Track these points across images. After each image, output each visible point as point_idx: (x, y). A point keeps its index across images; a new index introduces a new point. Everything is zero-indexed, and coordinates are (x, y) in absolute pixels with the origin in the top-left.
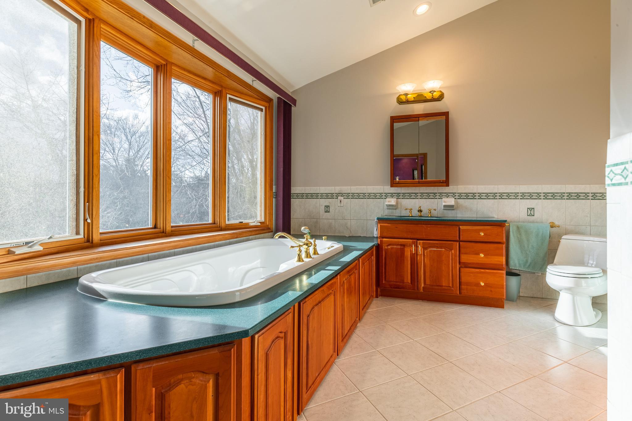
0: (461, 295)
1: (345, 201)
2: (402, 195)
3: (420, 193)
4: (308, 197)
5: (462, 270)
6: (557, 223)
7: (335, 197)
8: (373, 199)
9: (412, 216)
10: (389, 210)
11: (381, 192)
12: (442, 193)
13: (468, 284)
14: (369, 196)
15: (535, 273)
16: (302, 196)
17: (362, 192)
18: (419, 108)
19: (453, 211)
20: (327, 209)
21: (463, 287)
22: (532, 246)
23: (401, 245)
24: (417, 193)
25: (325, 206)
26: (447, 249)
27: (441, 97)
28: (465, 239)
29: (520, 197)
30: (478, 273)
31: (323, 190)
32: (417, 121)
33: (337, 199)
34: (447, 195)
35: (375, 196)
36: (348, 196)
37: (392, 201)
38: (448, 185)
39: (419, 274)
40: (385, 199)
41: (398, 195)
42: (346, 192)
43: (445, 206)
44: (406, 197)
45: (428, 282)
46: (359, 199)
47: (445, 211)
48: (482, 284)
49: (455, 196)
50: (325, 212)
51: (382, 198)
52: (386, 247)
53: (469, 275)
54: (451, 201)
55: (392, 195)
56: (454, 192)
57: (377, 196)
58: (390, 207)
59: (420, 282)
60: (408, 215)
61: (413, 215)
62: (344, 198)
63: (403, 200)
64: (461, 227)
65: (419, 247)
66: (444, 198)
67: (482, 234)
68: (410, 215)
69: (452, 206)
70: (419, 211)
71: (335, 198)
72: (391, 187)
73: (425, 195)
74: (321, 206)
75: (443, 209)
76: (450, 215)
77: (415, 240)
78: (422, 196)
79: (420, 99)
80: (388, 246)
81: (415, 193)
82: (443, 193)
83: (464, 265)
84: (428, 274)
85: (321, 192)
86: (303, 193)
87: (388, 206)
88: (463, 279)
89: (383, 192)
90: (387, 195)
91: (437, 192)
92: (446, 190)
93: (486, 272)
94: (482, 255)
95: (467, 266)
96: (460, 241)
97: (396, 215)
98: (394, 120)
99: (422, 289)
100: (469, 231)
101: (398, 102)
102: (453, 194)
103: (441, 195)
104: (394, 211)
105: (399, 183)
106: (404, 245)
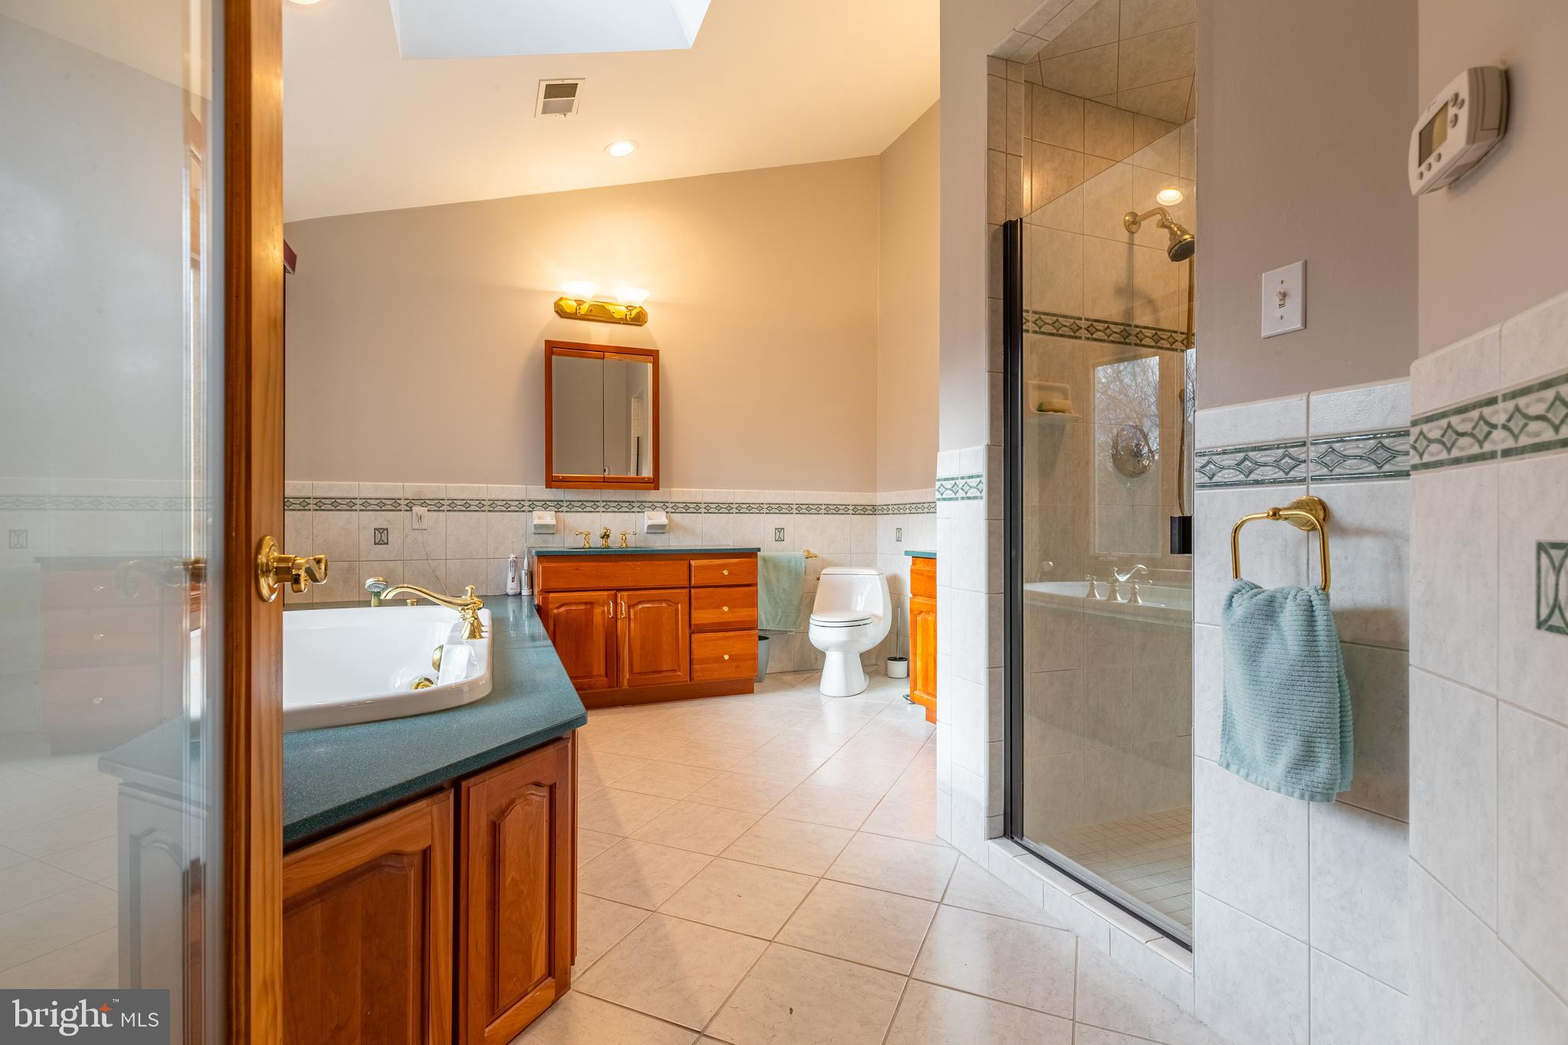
0: (693, 682)
1: (430, 518)
2: (565, 504)
3: (603, 501)
4: (323, 508)
5: (694, 637)
6: (813, 551)
7: (403, 507)
8: (502, 513)
9: (590, 548)
10: (537, 536)
11: (520, 498)
12: (644, 502)
13: (704, 661)
14: (495, 506)
15: (786, 631)
16: (304, 503)
17: (475, 497)
18: (599, 334)
19: (663, 536)
20: (381, 536)
21: (696, 667)
22: (784, 589)
23: (586, 603)
24: (598, 502)
25: (375, 529)
26: (670, 603)
27: (638, 319)
28: (700, 583)
29: (765, 511)
30: (720, 639)
31: (368, 489)
32: (600, 358)
33: (409, 513)
34: (653, 506)
35: (506, 506)
36: (438, 505)
37: (548, 518)
38: (657, 488)
39: (621, 656)
40: (530, 513)
41: (558, 506)
42: (434, 496)
43: (649, 526)
44: (575, 509)
45: (636, 669)
46: (469, 513)
47: (649, 535)
48: (726, 657)
49: (667, 507)
50: (375, 544)
51: (524, 511)
52: (555, 611)
53: (704, 647)
54: (660, 518)
55: (545, 505)
56: (666, 499)
57: (470, 505)
58: (542, 530)
59: (623, 671)
60: (582, 546)
61: (591, 546)
62: (428, 511)
63: (569, 514)
64: (692, 562)
65: (621, 604)
66: (648, 511)
67: (726, 572)
68: (587, 546)
69: (663, 527)
70: (603, 538)
71: (403, 509)
72: (546, 488)
73: (612, 504)
74: (364, 528)
75: (647, 533)
76: (659, 543)
77: (613, 592)
78: (607, 507)
79: (600, 314)
80: (558, 608)
81: (592, 501)
82: (646, 502)
83: (694, 629)
84: (637, 652)
85: (362, 496)
86: (308, 495)
87: (537, 527)
88: (696, 654)
89: (524, 498)
90: (533, 505)
91: (634, 500)
92: (652, 495)
93: (731, 637)
94: (726, 609)
95: (702, 629)
96: (690, 587)
97: (554, 545)
98: (553, 348)
99: (626, 682)
100: (704, 568)
101: (557, 312)
102: (664, 504)
103: (642, 506)
104: (550, 537)
105: (564, 480)
106: (592, 603)
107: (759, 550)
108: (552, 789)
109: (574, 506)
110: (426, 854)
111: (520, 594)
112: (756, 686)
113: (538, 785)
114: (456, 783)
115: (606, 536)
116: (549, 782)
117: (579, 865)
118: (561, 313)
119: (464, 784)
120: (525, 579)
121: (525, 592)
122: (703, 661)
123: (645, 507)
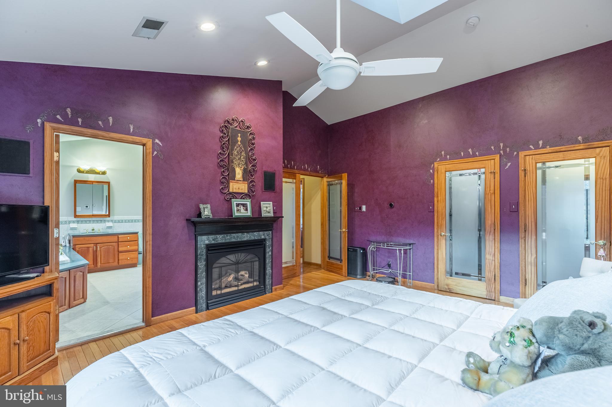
0: (119, 265)
2: (80, 222)
3: (92, 221)
5: (119, 254)
9: (88, 233)
10: (71, 230)
11: (66, 220)
18: (91, 177)
19: (111, 229)
21: (119, 261)
23: (87, 247)
24: (90, 221)
26: (112, 246)
27: (104, 173)
28: (121, 241)
30: (127, 254)
32: (92, 184)
34: (108, 221)
37: (73, 225)
38: (109, 217)
39: (98, 260)
40: (69, 224)
41: (78, 222)
43: (107, 227)
48: (129, 258)
51: (67, 224)
52: (78, 250)
53: (122, 256)
54: (110, 224)
55: (74, 222)
56: (112, 219)
58: (72, 229)
59: (98, 263)
60: (86, 233)
63: (81, 224)
64: (119, 236)
65: (98, 247)
67: (129, 238)
69: (111, 227)
70: (92, 230)
72: (74, 218)
73: (95, 221)
75: (106, 229)
76: (110, 231)
77: (95, 244)
79: (92, 172)
80: (79, 248)
83: (119, 252)
84: (102, 258)
88: (120, 258)
90: (70, 222)
91: (102, 220)
92: (108, 219)
93: (130, 253)
94: (128, 247)
95: (122, 252)
96: (118, 242)
97: (76, 233)
98: (76, 182)
99: (99, 266)
100: (123, 237)
101: (77, 171)
102: (112, 221)
103: (105, 221)
104: (75, 231)
105: (80, 216)
106: (89, 247)
107: (138, 232)
108: (83, 273)
109: (83, 222)
110: (66, 278)
111: (66, 246)
112: (138, 266)
113: (81, 272)
114: (69, 270)
115: (93, 230)
116: (83, 271)
117: (88, 292)
118: (79, 171)
119: (70, 270)
120: (67, 242)
121: (68, 245)
122: (122, 260)
123: (106, 222)
